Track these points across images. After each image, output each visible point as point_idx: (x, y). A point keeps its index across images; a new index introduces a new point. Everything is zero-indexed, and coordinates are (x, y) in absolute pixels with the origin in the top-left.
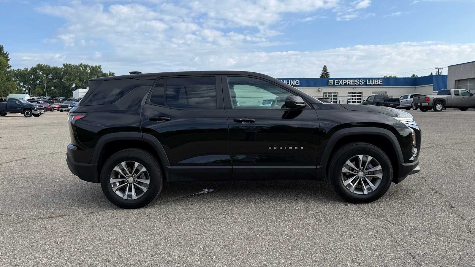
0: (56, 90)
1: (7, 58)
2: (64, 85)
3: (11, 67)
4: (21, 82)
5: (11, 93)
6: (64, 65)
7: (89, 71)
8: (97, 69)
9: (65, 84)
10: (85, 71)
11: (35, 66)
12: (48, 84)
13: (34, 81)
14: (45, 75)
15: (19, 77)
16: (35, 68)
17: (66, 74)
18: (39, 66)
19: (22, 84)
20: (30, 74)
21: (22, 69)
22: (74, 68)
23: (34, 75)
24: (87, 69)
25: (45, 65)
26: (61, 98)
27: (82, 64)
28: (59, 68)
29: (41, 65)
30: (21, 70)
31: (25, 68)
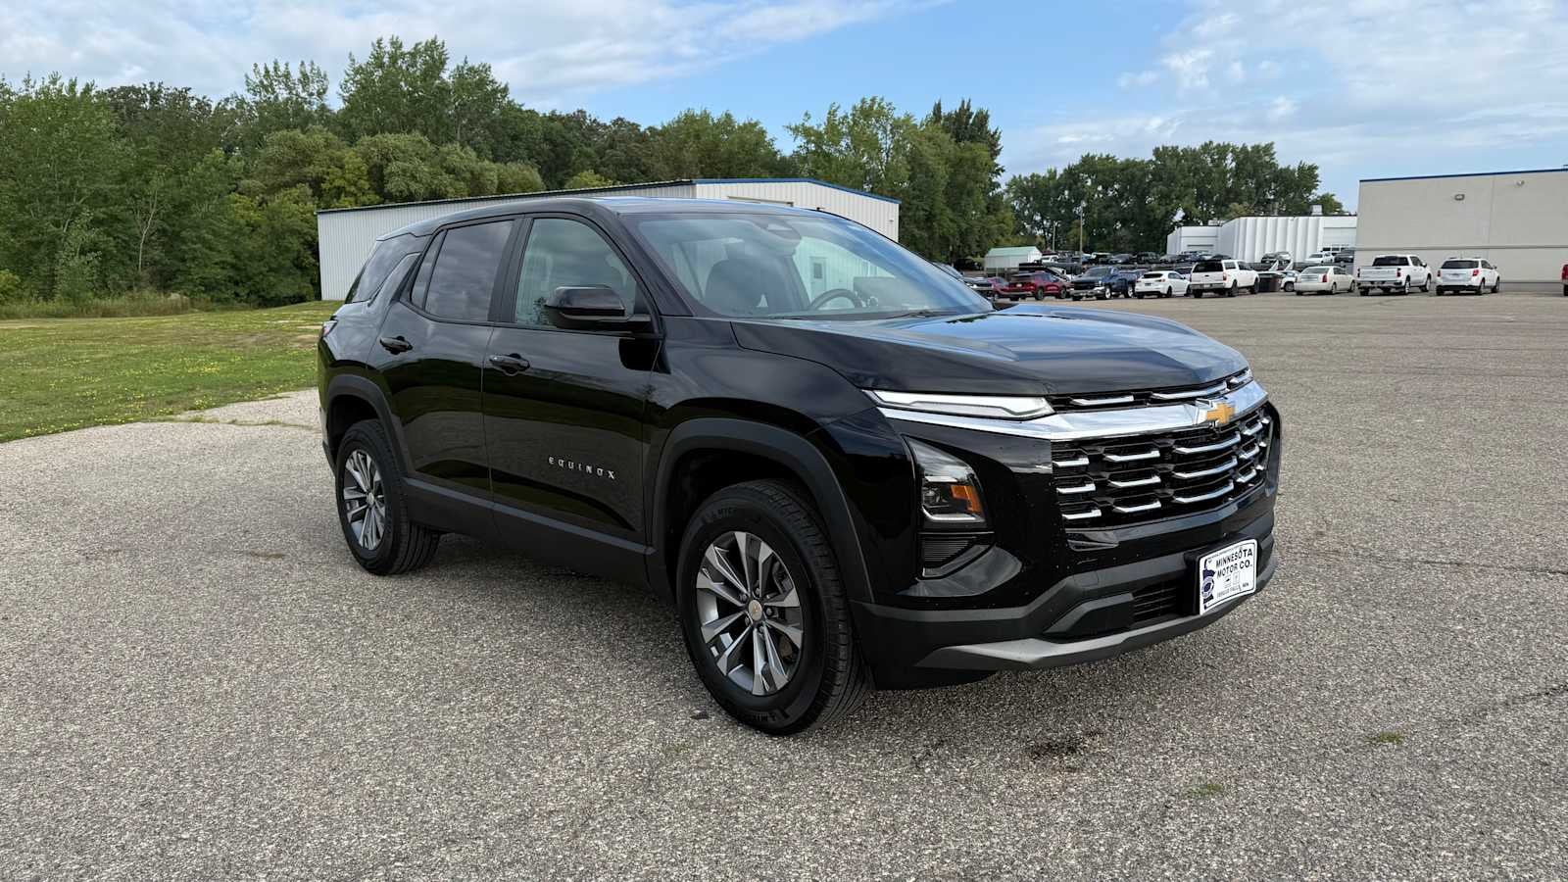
0: (1123, 233)
1: (995, 145)
2: (1149, 216)
3: (1003, 171)
4: (1036, 210)
5: (996, 245)
6: (1156, 152)
7: (1234, 164)
8: (1260, 157)
9: (1152, 211)
10: (1217, 166)
11: (1076, 161)
12: (1106, 214)
13: (1069, 205)
14: (1100, 188)
15: (1031, 199)
16: (1076, 167)
17: (1161, 179)
18: (1088, 164)
19: (1038, 218)
20: (1059, 187)
21: (1043, 173)
22: (1186, 160)
23: (1070, 190)
24: (1225, 159)
25: (1104, 156)
26: (1121, 257)
27: (1211, 142)
28: (1139, 163)
29: (1093, 157)
30: (1039, 177)
31: (1050, 172)
